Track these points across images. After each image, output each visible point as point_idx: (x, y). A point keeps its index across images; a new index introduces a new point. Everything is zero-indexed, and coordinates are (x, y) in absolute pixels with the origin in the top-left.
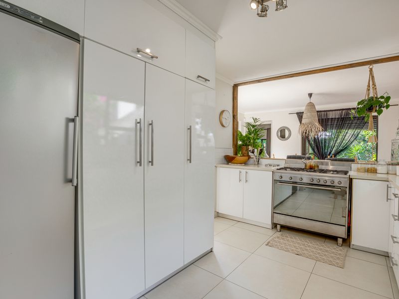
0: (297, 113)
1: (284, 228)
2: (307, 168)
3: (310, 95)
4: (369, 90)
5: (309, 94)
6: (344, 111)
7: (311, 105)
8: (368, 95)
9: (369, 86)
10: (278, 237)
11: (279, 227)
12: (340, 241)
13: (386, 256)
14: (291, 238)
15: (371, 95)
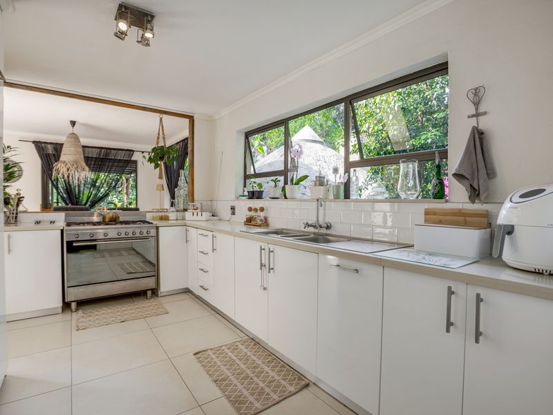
0: (34, 142)
1: (82, 303)
2: (107, 220)
3: (73, 123)
4: (158, 138)
5: (71, 121)
6: (103, 150)
7: (74, 137)
8: (158, 143)
9: (159, 134)
10: (83, 317)
11: (74, 305)
12: (149, 293)
13: (187, 291)
14: (97, 311)
15: (161, 144)
